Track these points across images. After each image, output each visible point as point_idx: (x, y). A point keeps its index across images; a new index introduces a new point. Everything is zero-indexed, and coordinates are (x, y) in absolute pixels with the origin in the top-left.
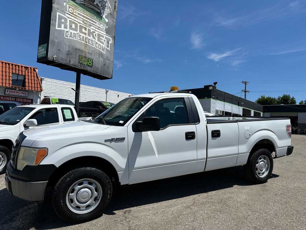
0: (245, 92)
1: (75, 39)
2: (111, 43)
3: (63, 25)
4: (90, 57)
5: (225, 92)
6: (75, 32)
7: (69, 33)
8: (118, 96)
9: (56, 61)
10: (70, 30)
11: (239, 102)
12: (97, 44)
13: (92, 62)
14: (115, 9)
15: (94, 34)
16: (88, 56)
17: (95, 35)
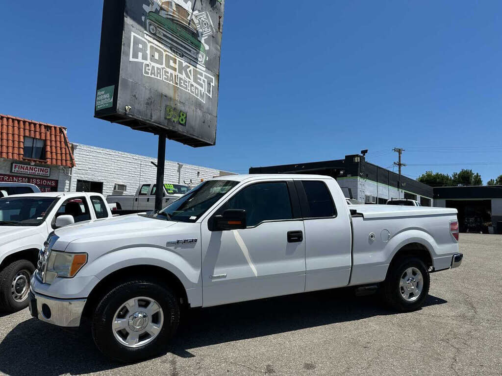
0: (400, 165)
1: (159, 78)
2: (214, 85)
3: (140, 54)
4: (183, 108)
5: (377, 167)
6: (160, 66)
7: (150, 68)
8: (199, 173)
9: (130, 116)
10: (151, 62)
11: (398, 183)
12: (192, 88)
13: (186, 117)
14: (219, 28)
15: (188, 70)
16: (180, 107)
17: (190, 71)
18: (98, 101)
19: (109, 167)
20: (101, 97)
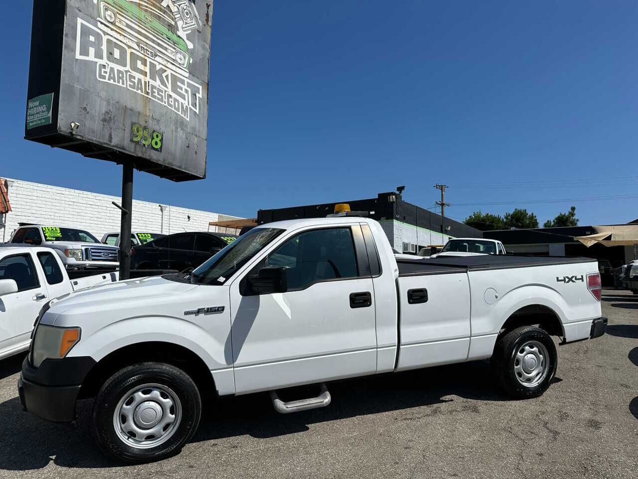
0: (442, 205)
1: (121, 84)
2: (201, 97)
3: (92, 51)
4: (156, 128)
5: (417, 207)
6: (122, 68)
7: (108, 70)
8: (189, 217)
9: (79, 137)
10: (108, 62)
11: (442, 226)
12: (170, 99)
13: (161, 140)
14: (207, 20)
15: (164, 75)
16: (152, 125)
17: (167, 76)
18: (30, 115)
19: (62, 212)
20: (35, 111)
